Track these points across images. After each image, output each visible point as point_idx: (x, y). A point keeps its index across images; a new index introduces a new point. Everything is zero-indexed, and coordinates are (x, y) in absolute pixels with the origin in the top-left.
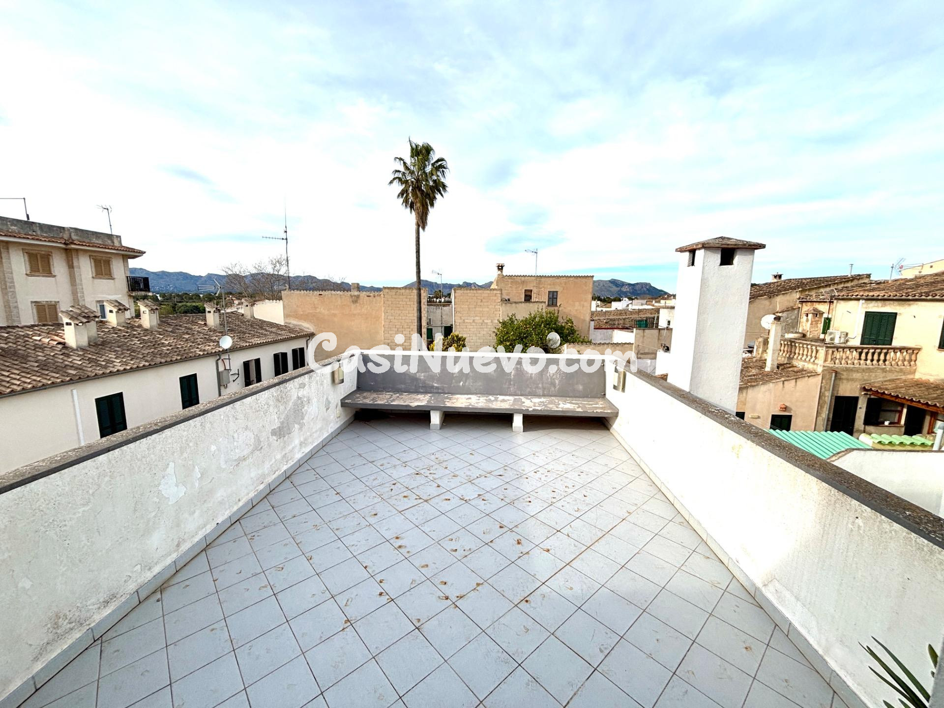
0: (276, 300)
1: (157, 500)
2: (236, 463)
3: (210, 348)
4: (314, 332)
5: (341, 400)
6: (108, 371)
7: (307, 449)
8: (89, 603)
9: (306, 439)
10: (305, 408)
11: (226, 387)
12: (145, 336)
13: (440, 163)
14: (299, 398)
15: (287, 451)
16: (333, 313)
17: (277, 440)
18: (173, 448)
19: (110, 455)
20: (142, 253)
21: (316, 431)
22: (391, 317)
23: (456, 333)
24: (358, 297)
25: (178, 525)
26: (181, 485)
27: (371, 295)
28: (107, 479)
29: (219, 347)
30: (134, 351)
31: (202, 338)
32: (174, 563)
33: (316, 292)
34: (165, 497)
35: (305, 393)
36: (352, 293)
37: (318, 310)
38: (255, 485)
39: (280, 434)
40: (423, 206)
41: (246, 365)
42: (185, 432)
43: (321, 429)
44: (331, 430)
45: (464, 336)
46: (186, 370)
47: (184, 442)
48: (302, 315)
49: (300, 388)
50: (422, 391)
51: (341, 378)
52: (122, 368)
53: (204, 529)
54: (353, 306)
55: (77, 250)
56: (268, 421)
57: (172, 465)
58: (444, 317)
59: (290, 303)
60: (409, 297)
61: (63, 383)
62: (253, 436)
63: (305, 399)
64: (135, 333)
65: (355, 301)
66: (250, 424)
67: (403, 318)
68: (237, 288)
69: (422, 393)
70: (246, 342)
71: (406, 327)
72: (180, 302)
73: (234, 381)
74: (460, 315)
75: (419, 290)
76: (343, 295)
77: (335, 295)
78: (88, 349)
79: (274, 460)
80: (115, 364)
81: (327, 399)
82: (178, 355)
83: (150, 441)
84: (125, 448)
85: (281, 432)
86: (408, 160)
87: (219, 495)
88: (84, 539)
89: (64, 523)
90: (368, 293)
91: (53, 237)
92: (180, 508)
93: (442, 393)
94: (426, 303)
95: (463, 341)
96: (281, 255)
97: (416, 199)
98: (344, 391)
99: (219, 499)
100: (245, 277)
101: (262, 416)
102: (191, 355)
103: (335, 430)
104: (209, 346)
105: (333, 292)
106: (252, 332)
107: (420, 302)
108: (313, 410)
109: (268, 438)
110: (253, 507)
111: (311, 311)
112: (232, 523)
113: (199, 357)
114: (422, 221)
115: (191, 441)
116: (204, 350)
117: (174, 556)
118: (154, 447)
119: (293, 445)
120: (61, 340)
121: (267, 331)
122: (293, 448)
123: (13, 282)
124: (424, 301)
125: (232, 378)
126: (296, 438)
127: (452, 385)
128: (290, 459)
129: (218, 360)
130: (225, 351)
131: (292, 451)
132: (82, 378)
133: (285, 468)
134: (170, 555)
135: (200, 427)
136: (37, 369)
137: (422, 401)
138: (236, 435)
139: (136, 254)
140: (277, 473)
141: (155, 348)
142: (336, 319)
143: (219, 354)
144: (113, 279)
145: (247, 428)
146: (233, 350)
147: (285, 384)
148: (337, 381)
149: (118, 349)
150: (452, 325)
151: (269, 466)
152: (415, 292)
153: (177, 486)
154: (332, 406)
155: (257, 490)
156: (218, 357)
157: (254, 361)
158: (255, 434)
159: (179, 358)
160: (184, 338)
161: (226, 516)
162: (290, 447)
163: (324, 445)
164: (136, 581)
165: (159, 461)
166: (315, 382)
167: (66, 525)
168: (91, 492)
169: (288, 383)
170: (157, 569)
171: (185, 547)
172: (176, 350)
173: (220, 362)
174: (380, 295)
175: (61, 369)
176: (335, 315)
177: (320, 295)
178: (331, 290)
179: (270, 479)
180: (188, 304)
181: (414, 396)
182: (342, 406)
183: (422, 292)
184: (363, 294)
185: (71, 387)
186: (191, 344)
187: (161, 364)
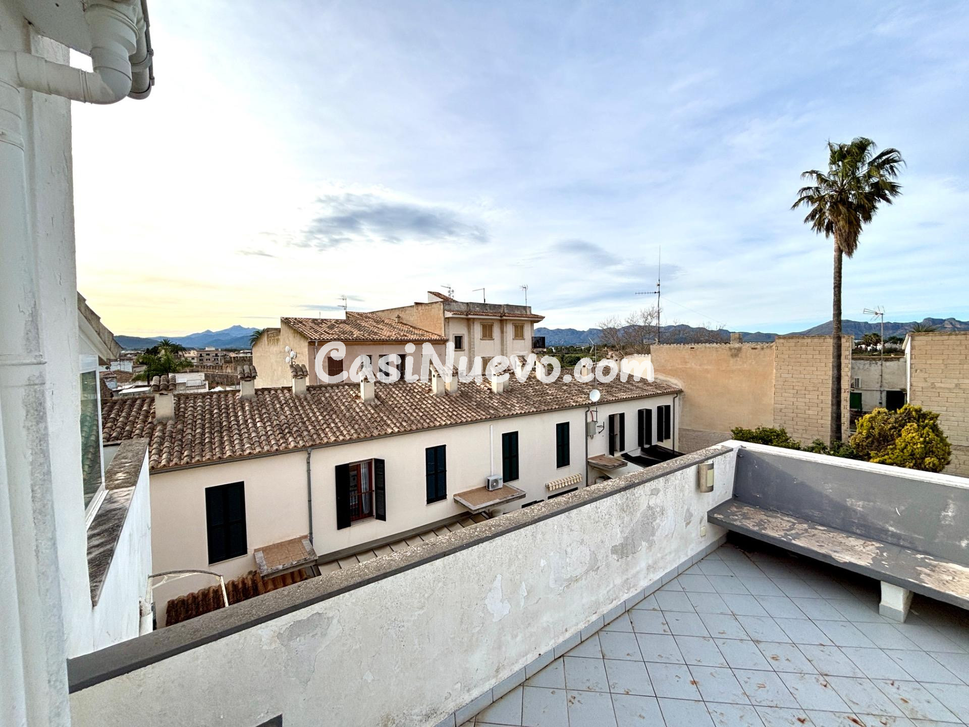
0: (645, 354)
1: (483, 615)
2: (565, 584)
3: (581, 400)
4: (683, 389)
5: (708, 512)
6: (511, 414)
7: (657, 576)
8: (413, 712)
9: (655, 563)
10: (658, 521)
11: (592, 438)
12: (537, 386)
13: (884, 158)
14: (649, 507)
15: (630, 576)
16: (707, 369)
17: (618, 560)
18: (502, 558)
19: (445, 561)
20: (543, 318)
21: (670, 553)
22: (787, 376)
23: (916, 405)
24: (739, 349)
25: (500, 648)
26: (506, 601)
27: (758, 347)
28: (440, 584)
29: (589, 400)
30: (528, 398)
31: (576, 390)
32: (490, 691)
33: (687, 346)
34: (489, 612)
35: (658, 501)
36: (731, 345)
37: (688, 366)
38: (587, 614)
39: (622, 553)
40: (850, 223)
41: (612, 418)
42: (515, 542)
43: (677, 551)
44: (691, 553)
45: (935, 410)
46: (561, 418)
47: (513, 553)
48: (670, 370)
49: (652, 494)
50: (858, 531)
51: (709, 485)
52: (519, 412)
53: (525, 658)
54: (732, 361)
55: (506, 320)
56: (609, 535)
57: (499, 577)
58: (885, 376)
59: (658, 358)
60: (819, 348)
61: (486, 420)
62: (588, 553)
63: (658, 510)
64: (531, 383)
65: (736, 353)
66: (586, 537)
67: (808, 377)
68: (612, 341)
69: (859, 536)
70: (613, 396)
71: (811, 388)
72: (567, 354)
73: (599, 433)
74: (922, 375)
75: (839, 338)
76: (720, 347)
77: (709, 348)
78: (503, 394)
79: (611, 586)
80: (516, 408)
81: (688, 510)
82: (557, 404)
83: (481, 549)
84: (458, 554)
85: (624, 550)
86: (825, 170)
87: (545, 619)
88: (416, 642)
89: (402, 624)
90: (753, 345)
91: (495, 313)
92: (502, 628)
93: (908, 548)
94: (850, 357)
95: (931, 419)
96: (653, 308)
97: (837, 217)
98: (714, 500)
99: (545, 625)
100: (619, 330)
101: (602, 528)
102: (566, 405)
103: (698, 554)
104: (581, 397)
105: (707, 345)
106: (619, 386)
107: (838, 356)
108: (666, 524)
109: (607, 556)
110: (582, 642)
111: (680, 366)
112: (556, 658)
113: (573, 407)
114: (848, 244)
115: (520, 553)
116: (577, 402)
117: (492, 683)
118: (484, 556)
119: (638, 568)
120: (490, 387)
121: (633, 385)
122: (638, 572)
123: (474, 345)
124: (846, 352)
125: (598, 430)
126: (643, 558)
127: (937, 541)
128: (634, 586)
129: (587, 411)
130: (593, 404)
131: (635, 576)
132: (496, 418)
133: (626, 597)
134: (489, 680)
135: (531, 537)
136: (475, 407)
137: (859, 554)
138: (569, 550)
139: (539, 319)
140: (614, 602)
141: (542, 397)
142: (709, 376)
143: (589, 406)
144: (524, 339)
145: (582, 542)
146: (601, 403)
147: (632, 490)
148: (704, 488)
149: (519, 396)
150: (905, 390)
151: (605, 592)
152: (830, 342)
153: (502, 601)
154: (695, 520)
155: (589, 621)
156: (587, 409)
157: (619, 416)
158: (592, 550)
159: (557, 407)
160: (563, 389)
161: (549, 648)
162: (633, 571)
163: (680, 573)
164: (455, 700)
165: (488, 572)
166: (672, 487)
167: (403, 626)
168: (426, 595)
169: (637, 489)
170: (475, 693)
171: (505, 674)
172: (555, 399)
173: (589, 413)
174: (771, 347)
175: (486, 408)
176: (707, 371)
177: (691, 348)
178: (705, 343)
179: (605, 609)
180: (573, 355)
181: (840, 537)
182: (709, 521)
183: (843, 340)
184: (746, 346)
185: (490, 423)
186: (567, 395)
187: (544, 412)
